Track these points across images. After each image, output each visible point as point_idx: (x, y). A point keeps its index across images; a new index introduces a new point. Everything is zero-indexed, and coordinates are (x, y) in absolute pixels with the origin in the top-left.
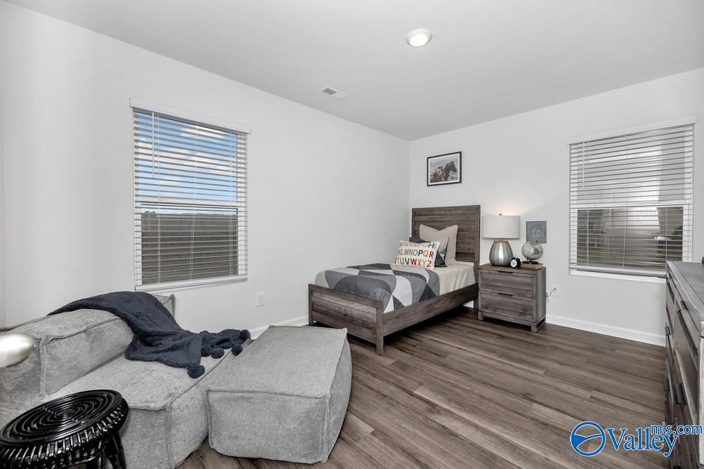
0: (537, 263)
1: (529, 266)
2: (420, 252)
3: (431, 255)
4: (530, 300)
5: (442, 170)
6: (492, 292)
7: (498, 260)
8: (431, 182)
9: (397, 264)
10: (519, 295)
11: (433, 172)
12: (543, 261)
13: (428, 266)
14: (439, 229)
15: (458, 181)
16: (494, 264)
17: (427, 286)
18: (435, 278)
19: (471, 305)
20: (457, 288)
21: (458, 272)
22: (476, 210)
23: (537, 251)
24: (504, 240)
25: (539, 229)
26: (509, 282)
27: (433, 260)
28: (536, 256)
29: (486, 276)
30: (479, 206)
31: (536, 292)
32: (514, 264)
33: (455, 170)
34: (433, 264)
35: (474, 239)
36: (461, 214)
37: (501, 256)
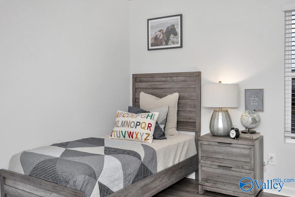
0: (254, 133)
1: (248, 136)
2: (138, 124)
3: (149, 127)
4: (248, 171)
5: (163, 34)
6: (212, 165)
7: (218, 130)
8: (152, 45)
9: (113, 137)
10: (238, 167)
11: (154, 35)
12: (261, 130)
13: (145, 139)
14: (160, 96)
15: (179, 45)
16: (214, 134)
17: (142, 165)
18: (152, 154)
19: (193, 176)
20: (176, 162)
21: (178, 145)
22: (197, 76)
23: (254, 121)
24: (223, 109)
25: (257, 97)
26: (228, 154)
27: (152, 133)
28: (254, 125)
29: (205, 148)
30: (200, 72)
31: (254, 163)
32: (233, 134)
33: (176, 34)
34: (151, 137)
35: (195, 107)
36: (183, 81)
37: (221, 125)
